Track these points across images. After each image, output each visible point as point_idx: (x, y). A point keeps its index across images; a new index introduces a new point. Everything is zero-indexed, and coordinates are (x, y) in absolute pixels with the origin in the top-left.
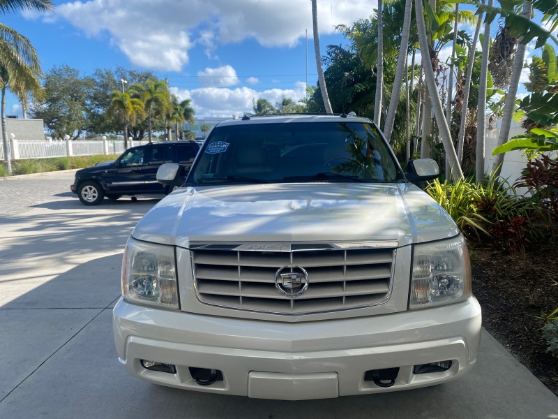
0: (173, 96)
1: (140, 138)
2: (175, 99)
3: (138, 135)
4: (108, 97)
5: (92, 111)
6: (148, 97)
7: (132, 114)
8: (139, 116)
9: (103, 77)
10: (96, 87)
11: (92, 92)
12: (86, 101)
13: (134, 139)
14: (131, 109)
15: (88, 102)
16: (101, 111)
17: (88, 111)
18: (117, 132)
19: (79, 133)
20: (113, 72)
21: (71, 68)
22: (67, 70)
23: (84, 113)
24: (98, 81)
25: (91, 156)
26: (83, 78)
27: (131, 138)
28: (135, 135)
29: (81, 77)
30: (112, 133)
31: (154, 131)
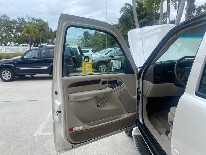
0: (51, 29)
1: (37, 46)
2: (51, 30)
3: (36, 45)
4: (22, 28)
5: (16, 34)
6: (40, 28)
7: (33, 35)
8: (36, 36)
9: (20, 20)
10: (17, 24)
11: (15, 26)
12: (13, 30)
13: (34, 46)
14: (33, 33)
15: (14, 30)
16: (20, 34)
17: (14, 34)
18: (27, 43)
19: (10, 44)
20: (24, 18)
21: (6, 16)
22: (5, 16)
23: (12, 35)
24: (18, 21)
25: (14, 53)
26: (11, 20)
27: (32, 46)
28: (35, 45)
29: (11, 19)
30: (25, 44)
31: (43, 43)
